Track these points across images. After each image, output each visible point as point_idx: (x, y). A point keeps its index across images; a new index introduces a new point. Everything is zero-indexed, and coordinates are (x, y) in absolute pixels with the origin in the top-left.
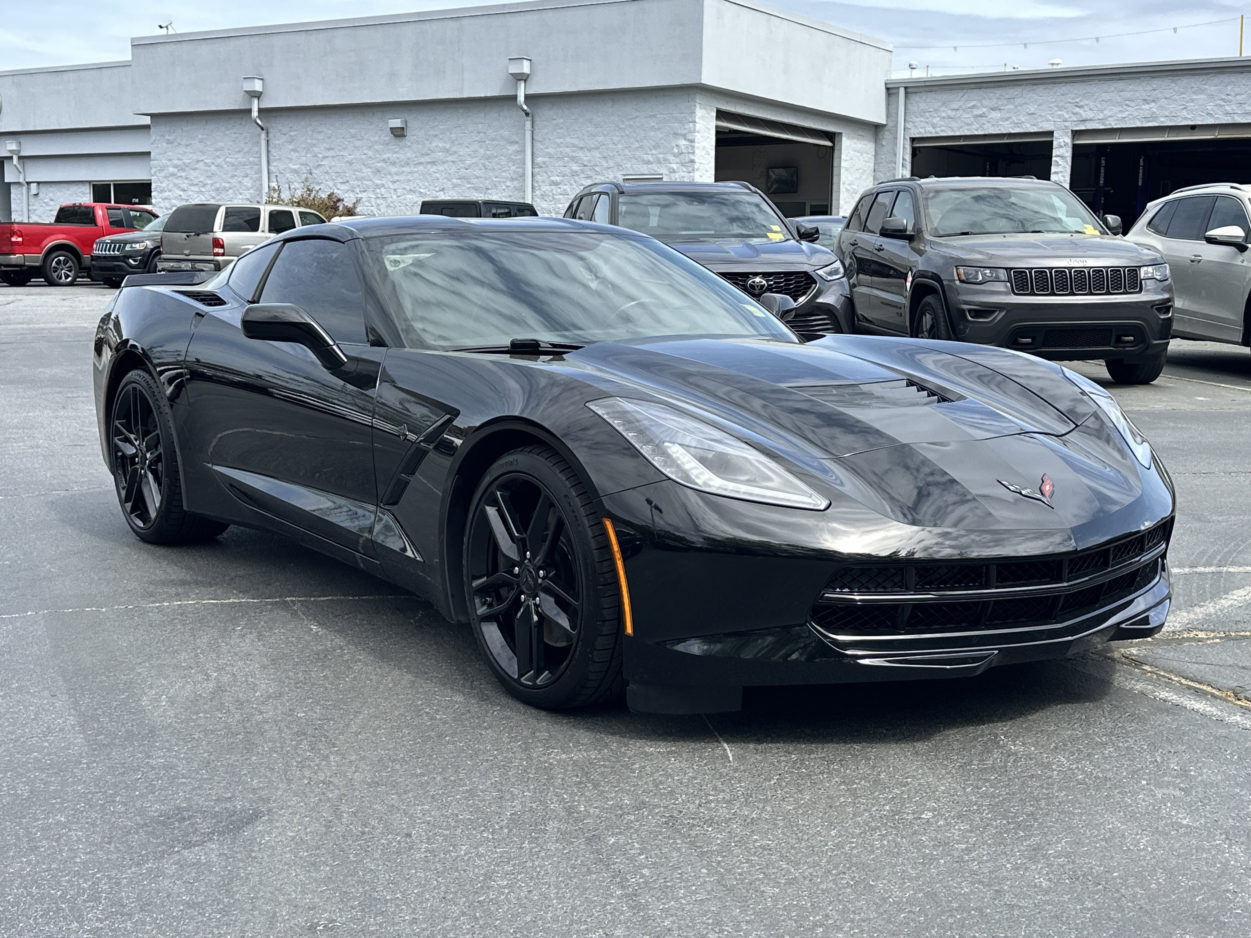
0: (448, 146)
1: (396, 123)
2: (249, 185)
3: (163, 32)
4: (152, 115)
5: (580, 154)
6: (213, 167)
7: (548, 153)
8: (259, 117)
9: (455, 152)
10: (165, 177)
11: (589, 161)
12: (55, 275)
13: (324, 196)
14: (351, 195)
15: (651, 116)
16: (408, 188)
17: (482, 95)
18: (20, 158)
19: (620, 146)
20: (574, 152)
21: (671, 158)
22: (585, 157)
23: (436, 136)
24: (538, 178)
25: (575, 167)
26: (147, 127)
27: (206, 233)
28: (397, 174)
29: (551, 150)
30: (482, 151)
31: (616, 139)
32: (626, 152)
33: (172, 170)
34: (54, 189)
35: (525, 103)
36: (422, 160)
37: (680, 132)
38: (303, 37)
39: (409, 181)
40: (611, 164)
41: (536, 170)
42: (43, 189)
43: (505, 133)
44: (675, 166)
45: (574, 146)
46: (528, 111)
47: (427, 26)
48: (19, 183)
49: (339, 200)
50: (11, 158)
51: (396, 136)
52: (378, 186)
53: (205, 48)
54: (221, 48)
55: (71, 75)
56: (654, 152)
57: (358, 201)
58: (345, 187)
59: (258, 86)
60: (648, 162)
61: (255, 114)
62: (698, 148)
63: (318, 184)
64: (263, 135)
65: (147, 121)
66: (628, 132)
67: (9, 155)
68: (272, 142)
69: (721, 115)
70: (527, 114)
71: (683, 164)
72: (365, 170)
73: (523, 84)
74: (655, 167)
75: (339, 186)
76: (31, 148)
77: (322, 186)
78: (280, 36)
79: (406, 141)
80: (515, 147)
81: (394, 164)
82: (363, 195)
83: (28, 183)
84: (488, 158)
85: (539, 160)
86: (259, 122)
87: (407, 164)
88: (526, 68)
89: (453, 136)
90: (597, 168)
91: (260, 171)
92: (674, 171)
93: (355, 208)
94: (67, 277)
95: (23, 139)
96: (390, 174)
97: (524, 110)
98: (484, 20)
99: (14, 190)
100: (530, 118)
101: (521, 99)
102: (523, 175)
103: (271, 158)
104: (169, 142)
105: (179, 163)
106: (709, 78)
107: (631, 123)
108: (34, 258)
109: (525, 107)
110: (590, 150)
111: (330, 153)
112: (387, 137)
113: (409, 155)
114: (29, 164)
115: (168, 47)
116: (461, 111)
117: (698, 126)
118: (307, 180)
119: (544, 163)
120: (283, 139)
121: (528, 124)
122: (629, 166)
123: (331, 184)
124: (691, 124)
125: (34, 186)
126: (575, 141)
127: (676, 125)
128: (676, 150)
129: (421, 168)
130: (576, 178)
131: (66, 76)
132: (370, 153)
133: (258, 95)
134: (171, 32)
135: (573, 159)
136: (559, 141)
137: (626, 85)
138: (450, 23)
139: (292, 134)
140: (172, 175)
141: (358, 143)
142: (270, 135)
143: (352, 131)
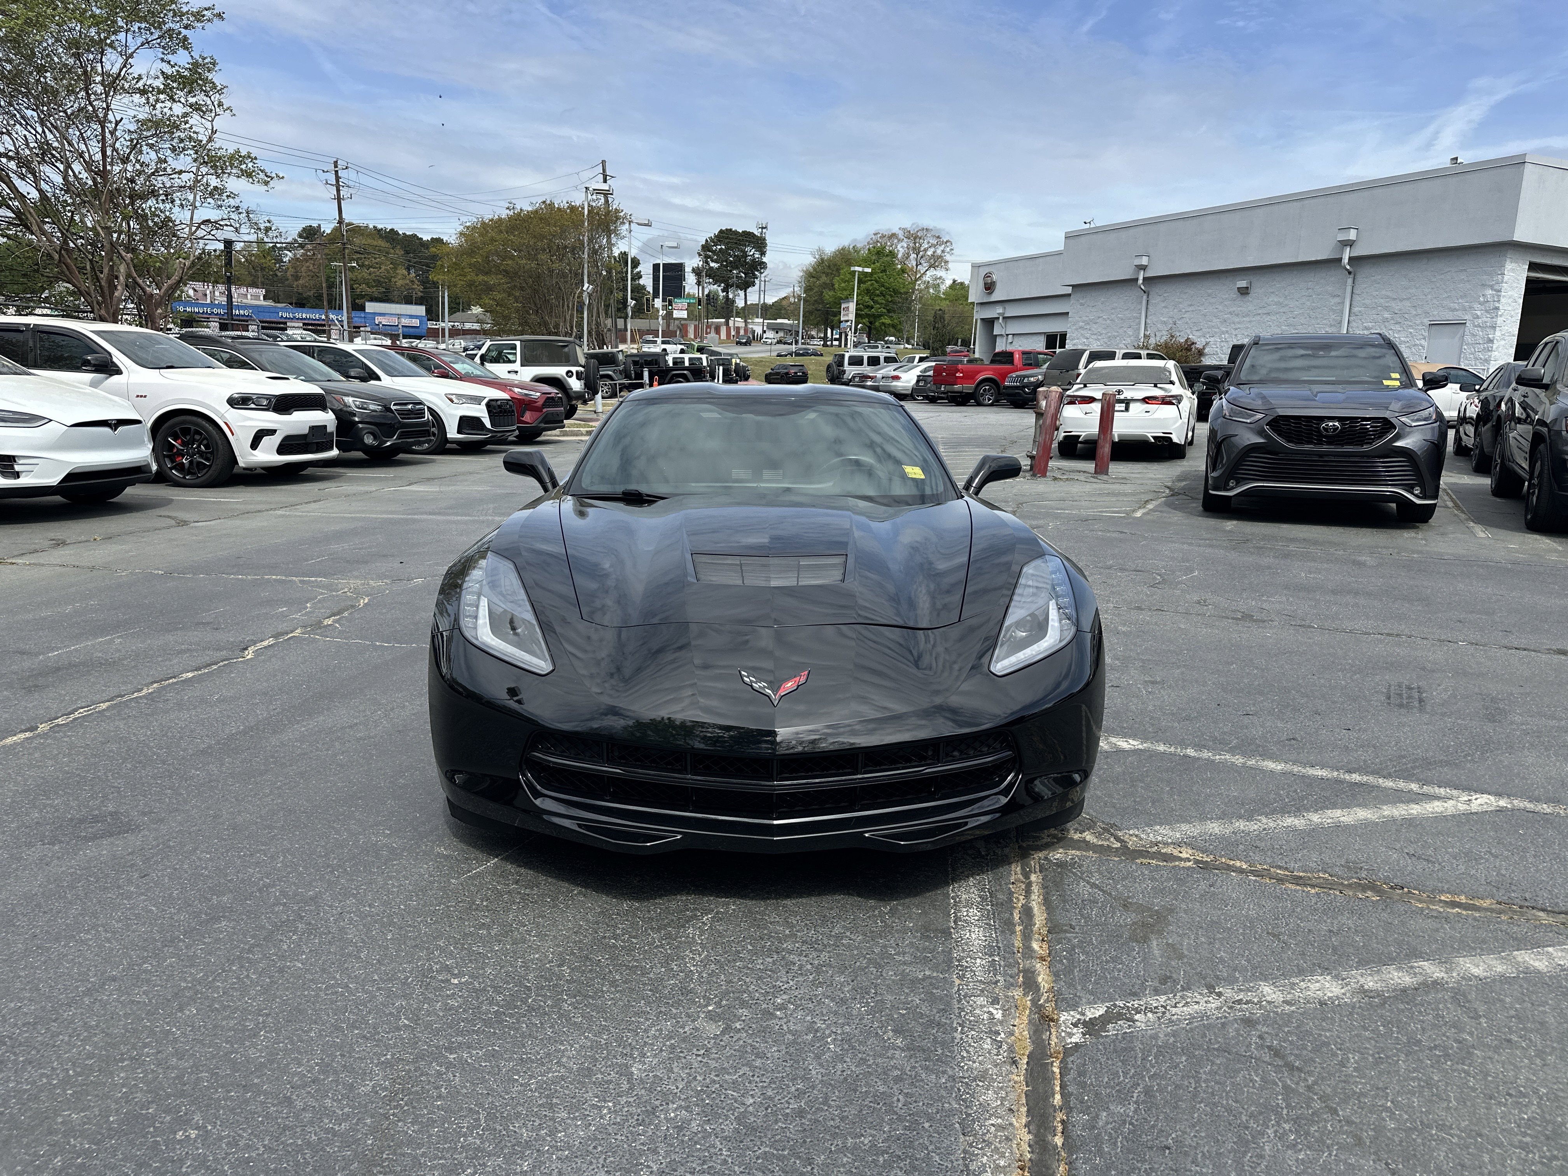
0: (1281, 300)
1: (1243, 284)
2: (1131, 333)
3: (1087, 226)
4: (1073, 286)
5: (1393, 304)
6: (1108, 321)
7: (1364, 304)
8: (1143, 284)
9: (1287, 305)
10: (1076, 329)
11: (1400, 310)
12: (981, 399)
13: (1182, 341)
14: (1203, 339)
15: (1462, 271)
16: (1246, 334)
17: (1313, 259)
18: (1004, 318)
19: (1429, 297)
20: (1388, 302)
21: (1476, 306)
22: (1396, 306)
23: (1272, 293)
24: (1354, 324)
25: (1387, 315)
26: (1069, 295)
27: (1073, 370)
28: (1239, 323)
29: (1367, 302)
30: (1308, 303)
31: (1427, 291)
32: (1435, 301)
33: (1081, 324)
34: (1022, 338)
35: (1349, 263)
36: (1260, 312)
37: (1488, 283)
38: (1181, 222)
39: (1248, 328)
40: (1420, 312)
41: (1351, 318)
42: (1016, 338)
43: (1330, 289)
44: (1479, 313)
45: (1388, 297)
46: (1351, 270)
47: (1276, 207)
48: (1001, 335)
49: (1193, 343)
50: (998, 318)
51: (1242, 294)
52: (1223, 333)
53: (1113, 235)
54: (1123, 234)
55: (1041, 260)
56: (1460, 301)
57: (1207, 344)
58: (1198, 334)
59: (1144, 261)
60: (1455, 310)
61: (1140, 281)
62: (1504, 296)
63: (1180, 331)
64: (1145, 297)
65: (1069, 290)
66: (1438, 285)
67: (997, 316)
68: (1152, 301)
69: (1533, 267)
70: (1350, 273)
71: (1487, 311)
72: (1215, 320)
73: (1348, 249)
74: (1459, 313)
75: (1194, 333)
76: (1011, 311)
77: (1181, 334)
78: (1165, 224)
79: (1249, 298)
80: (1337, 300)
81: (1237, 315)
82: (1212, 339)
83: (1007, 335)
84: (1313, 309)
85: (1356, 309)
86: (1143, 287)
87: (1247, 315)
88: (1352, 234)
89: (1286, 293)
90: (1406, 316)
91: (1139, 323)
92: (1478, 317)
93: (1204, 348)
94: (989, 399)
95: (1007, 306)
96: (1234, 323)
97: (1347, 270)
98: (1322, 199)
99: (998, 340)
100: (1352, 276)
101: (1346, 260)
102: (1340, 322)
103: (1149, 313)
104: (1082, 304)
105: (1087, 319)
106: (1521, 235)
107: (1443, 276)
108: (968, 387)
109: (1348, 267)
110: (1401, 301)
111: (1191, 309)
112: (1234, 294)
113: (1250, 308)
114: (1009, 322)
115: (1087, 237)
116: (1295, 273)
117: (1506, 278)
118: (1171, 328)
119: (1360, 312)
120: (1159, 299)
121: (1350, 281)
122: (1436, 313)
123: (1189, 331)
124: (1500, 277)
125: (1010, 336)
126: (1389, 293)
127: (1485, 277)
128: (1481, 299)
129: (1258, 318)
130: (1386, 324)
131: (1038, 260)
132: (1220, 308)
133: (1143, 268)
134: (1092, 226)
135: (1386, 308)
136: (1375, 293)
137: (1441, 246)
138: (1295, 204)
139: (1165, 295)
140: (1081, 328)
141: (1213, 300)
142: (1150, 297)
143: (1210, 291)
